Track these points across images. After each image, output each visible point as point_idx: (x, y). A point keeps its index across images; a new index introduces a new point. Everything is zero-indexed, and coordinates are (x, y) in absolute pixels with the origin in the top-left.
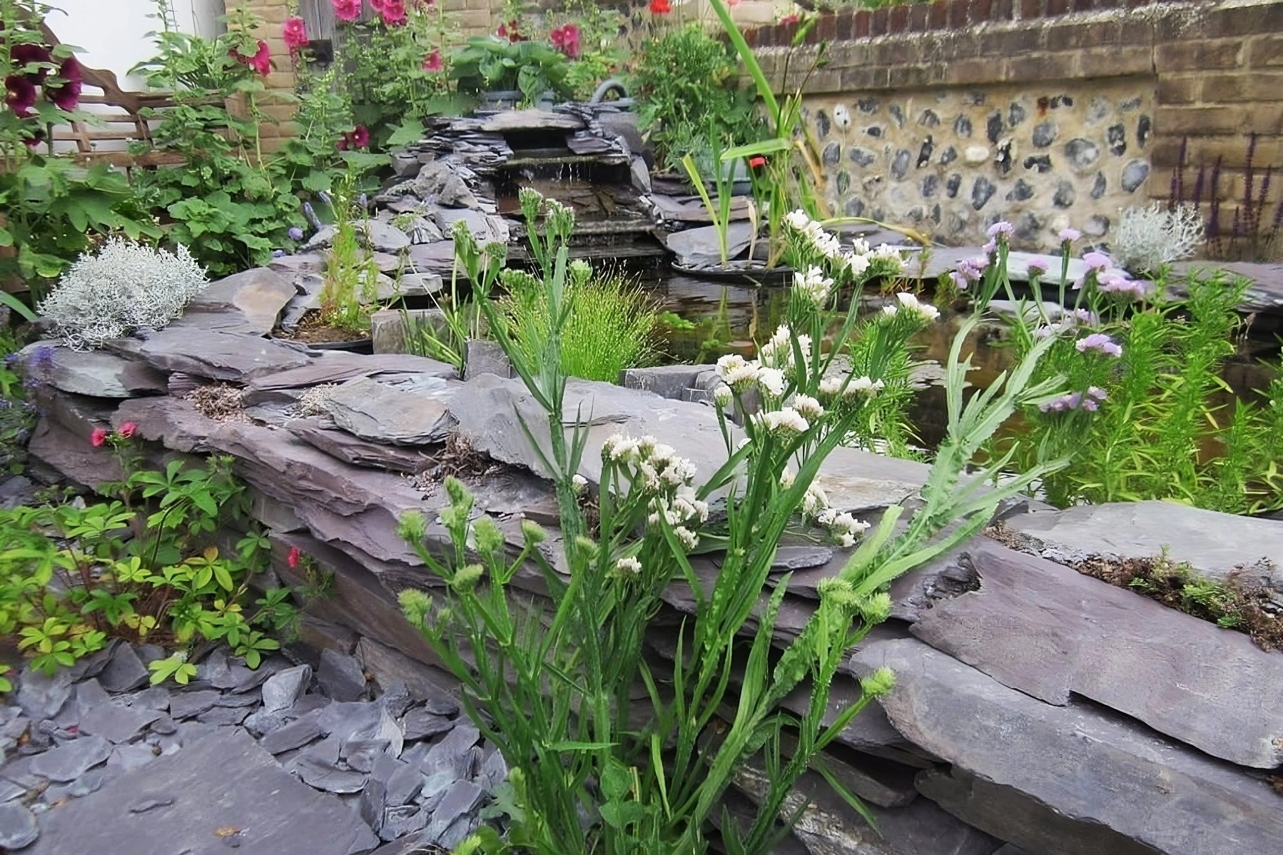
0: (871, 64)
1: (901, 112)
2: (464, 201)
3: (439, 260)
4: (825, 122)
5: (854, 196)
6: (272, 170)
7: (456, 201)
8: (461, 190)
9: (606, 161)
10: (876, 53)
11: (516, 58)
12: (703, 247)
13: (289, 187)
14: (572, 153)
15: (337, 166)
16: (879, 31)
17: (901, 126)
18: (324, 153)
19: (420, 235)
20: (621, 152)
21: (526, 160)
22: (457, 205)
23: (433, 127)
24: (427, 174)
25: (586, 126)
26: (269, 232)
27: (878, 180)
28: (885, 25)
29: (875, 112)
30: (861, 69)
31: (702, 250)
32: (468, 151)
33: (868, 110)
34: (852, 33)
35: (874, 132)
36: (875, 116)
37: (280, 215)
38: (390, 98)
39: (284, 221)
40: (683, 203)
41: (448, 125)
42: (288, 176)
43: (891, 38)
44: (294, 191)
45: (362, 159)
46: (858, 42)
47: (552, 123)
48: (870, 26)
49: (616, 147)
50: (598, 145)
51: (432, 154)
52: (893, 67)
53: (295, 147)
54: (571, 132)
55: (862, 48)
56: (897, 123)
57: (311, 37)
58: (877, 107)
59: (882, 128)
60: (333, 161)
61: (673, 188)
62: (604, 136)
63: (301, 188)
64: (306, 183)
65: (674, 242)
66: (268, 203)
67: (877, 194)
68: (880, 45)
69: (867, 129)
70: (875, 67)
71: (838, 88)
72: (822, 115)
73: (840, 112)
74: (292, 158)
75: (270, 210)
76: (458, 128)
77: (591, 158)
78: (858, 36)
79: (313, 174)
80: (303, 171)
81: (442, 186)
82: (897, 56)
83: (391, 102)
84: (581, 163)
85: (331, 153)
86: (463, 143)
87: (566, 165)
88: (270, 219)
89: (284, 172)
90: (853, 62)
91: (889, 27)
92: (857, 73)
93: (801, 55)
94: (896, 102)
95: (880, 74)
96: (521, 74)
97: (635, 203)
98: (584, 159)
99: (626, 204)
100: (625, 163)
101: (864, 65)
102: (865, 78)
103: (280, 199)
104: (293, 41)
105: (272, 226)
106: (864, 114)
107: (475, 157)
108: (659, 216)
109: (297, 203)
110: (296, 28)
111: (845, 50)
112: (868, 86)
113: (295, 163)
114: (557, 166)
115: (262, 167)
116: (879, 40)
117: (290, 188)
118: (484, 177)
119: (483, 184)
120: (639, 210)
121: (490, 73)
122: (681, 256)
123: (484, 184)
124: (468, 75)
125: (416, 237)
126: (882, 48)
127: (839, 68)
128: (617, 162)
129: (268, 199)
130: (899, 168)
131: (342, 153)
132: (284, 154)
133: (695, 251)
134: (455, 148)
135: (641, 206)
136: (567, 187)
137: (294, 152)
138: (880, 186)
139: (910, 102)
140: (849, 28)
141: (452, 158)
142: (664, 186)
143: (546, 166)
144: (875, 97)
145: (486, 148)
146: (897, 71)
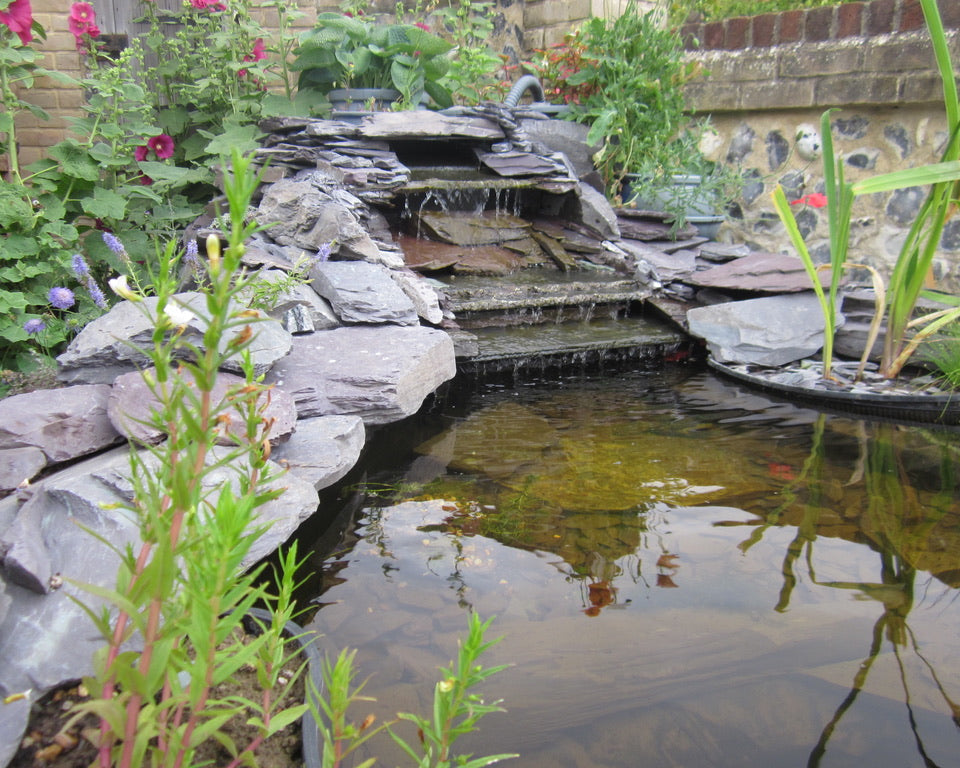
0: (867, 72)
1: (907, 136)
2: (357, 248)
3: (354, 383)
4: (780, 147)
5: (822, 243)
6: (36, 186)
7: (343, 248)
8: (351, 228)
9: (550, 188)
10: (879, 56)
11: (384, 45)
12: (757, 334)
13: (60, 210)
14: (492, 174)
15: (133, 183)
16: (877, 28)
17: (904, 155)
18: (117, 163)
19: (299, 318)
20: (566, 175)
21: (434, 183)
22: (344, 254)
23: (274, 132)
24: (282, 199)
25: (507, 135)
26: (27, 280)
27: (866, 224)
28: (890, 20)
29: (860, 136)
30: (850, 78)
31: (756, 339)
32: (347, 165)
33: (851, 132)
34: (832, 32)
35: (856, 161)
36: (860, 141)
37: (45, 255)
38: (201, 101)
39: (52, 263)
40: (670, 253)
41: (303, 128)
42: (60, 194)
43: (902, 37)
44: (69, 217)
45: (168, 174)
46: (844, 43)
47: (460, 130)
48: (864, 22)
49: (559, 168)
50: (531, 164)
51: (282, 169)
52: (907, 75)
53: (72, 153)
54: (487, 145)
55: (853, 51)
56: (899, 150)
57: (104, 31)
58: (865, 129)
59: (871, 156)
60: (128, 176)
61: (651, 231)
62: (534, 151)
63: (82, 212)
64: (87, 205)
65: (702, 321)
66: (27, 235)
67: (861, 240)
68: (883, 46)
69: (848, 156)
70: (873, 76)
71: (810, 103)
72: (776, 137)
73: (810, 135)
74: (68, 168)
75: (30, 246)
76: (324, 132)
77: (527, 183)
78: (840, 35)
79: (98, 192)
80: (83, 188)
81: (313, 221)
82: (915, 60)
83: (202, 106)
84: (513, 190)
85: (126, 163)
86: (332, 153)
87: (492, 191)
88: (30, 260)
89: (54, 188)
90: (837, 69)
91: (895, 24)
92: (843, 83)
93: (750, 60)
94: (898, 122)
95: (879, 85)
96: (394, 64)
97: (597, 252)
98: (517, 184)
99: (583, 253)
100: (572, 192)
101: (855, 73)
102: (855, 91)
103: (47, 228)
104: (80, 30)
105: (31, 271)
106: (842, 137)
107: (361, 175)
108: (651, 276)
109: (73, 234)
110: (84, 15)
111: (824, 53)
112: (861, 101)
113: (72, 177)
114: (479, 192)
115: (19, 181)
116: (882, 40)
117: (62, 212)
118: (375, 207)
119: (372, 217)
120: (609, 263)
121: (353, 63)
122: (718, 347)
123: (374, 218)
124: (320, 65)
125: (291, 320)
126: (889, 51)
127: (811, 78)
128: (565, 189)
129: (27, 229)
130: (899, 207)
131: (142, 165)
132: (56, 163)
133: (744, 340)
134: (320, 161)
135: (610, 257)
136: (493, 224)
137: (71, 160)
138: (868, 231)
139: (924, 123)
140: (826, 24)
141: (320, 176)
142: (636, 227)
143: (464, 192)
144: (863, 116)
145: (368, 162)
146: (912, 80)
